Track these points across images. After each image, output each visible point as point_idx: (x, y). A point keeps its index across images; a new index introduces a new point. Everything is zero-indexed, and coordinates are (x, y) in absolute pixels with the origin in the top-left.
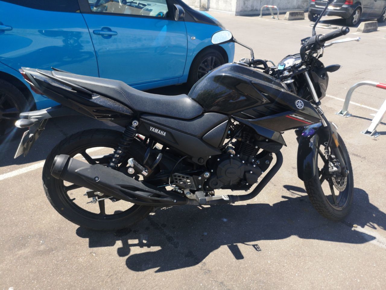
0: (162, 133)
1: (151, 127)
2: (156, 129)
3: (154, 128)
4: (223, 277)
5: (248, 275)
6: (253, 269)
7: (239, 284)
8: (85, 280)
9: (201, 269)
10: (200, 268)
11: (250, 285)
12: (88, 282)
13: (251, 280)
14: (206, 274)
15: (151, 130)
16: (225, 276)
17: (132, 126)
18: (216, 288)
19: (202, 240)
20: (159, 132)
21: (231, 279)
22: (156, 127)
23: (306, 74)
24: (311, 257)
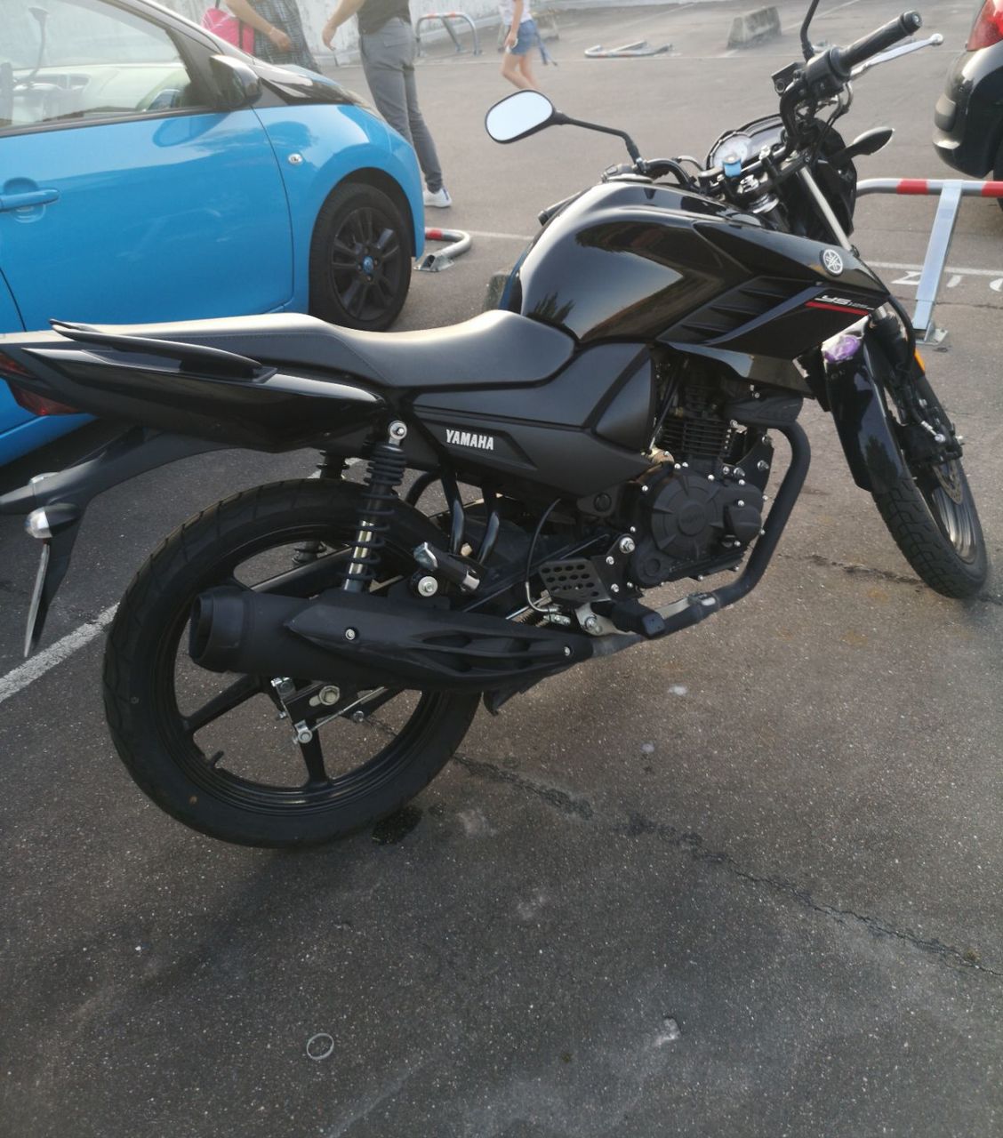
0: (484, 442)
1: (448, 431)
2: (464, 434)
3: (457, 433)
4: (769, 858)
5: (831, 829)
6: (835, 807)
7: (824, 864)
8: (364, 1017)
9: (695, 858)
10: (691, 855)
11: (854, 858)
12: (376, 1021)
13: (850, 842)
14: (717, 866)
15: (449, 441)
16: (774, 856)
17: (390, 442)
18: (770, 899)
19: (647, 769)
20: (474, 442)
21: (795, 859)
22: (463, 428)
23: (806, 173)
24: (958, 721)
